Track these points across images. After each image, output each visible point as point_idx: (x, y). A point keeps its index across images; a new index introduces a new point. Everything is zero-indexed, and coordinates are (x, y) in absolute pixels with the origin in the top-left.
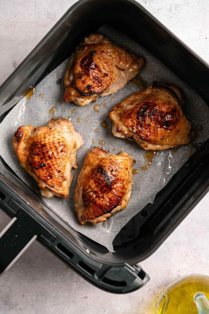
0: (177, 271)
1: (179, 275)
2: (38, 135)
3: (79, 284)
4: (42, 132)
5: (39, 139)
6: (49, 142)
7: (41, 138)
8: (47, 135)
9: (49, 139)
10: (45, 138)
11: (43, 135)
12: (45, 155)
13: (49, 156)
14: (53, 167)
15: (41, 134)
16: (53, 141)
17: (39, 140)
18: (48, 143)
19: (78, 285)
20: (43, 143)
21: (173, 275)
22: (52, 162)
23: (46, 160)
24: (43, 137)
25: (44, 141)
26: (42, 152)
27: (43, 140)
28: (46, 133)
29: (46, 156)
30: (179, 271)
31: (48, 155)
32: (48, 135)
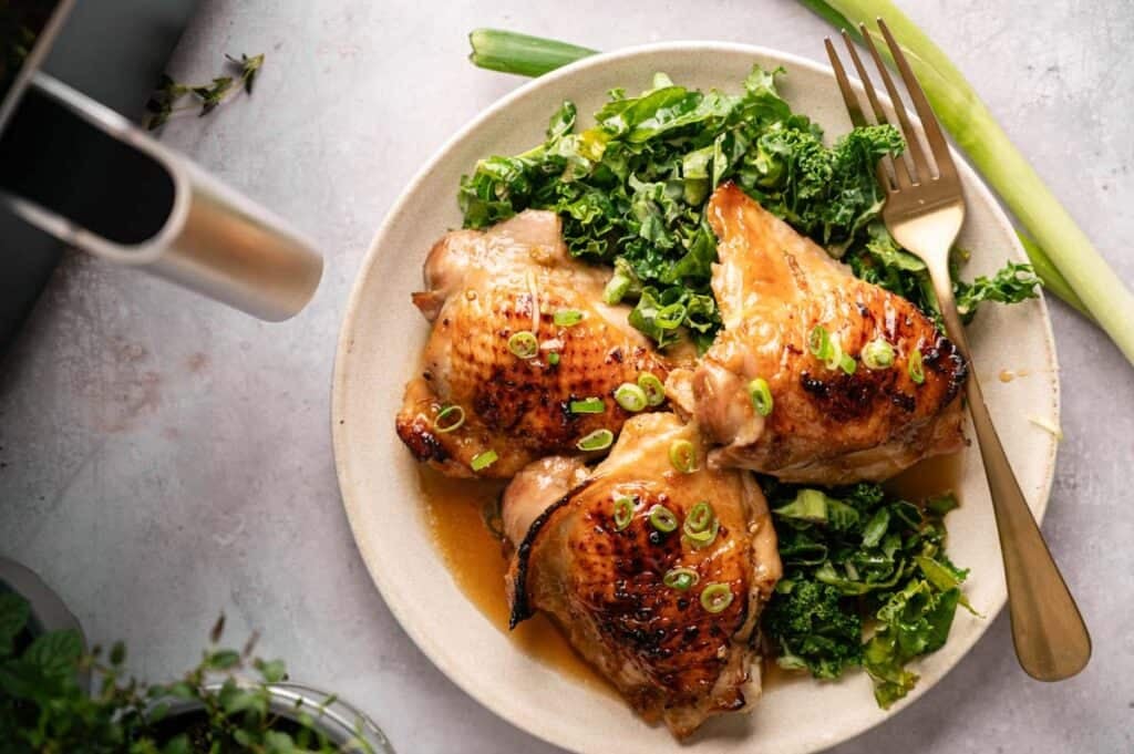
0: (1030, 77)
1: (1045, 70)
2: (453, 377)
3: (1085, 478)
4: (448, 361)
5: (466, 379)
6: (495, 350)
7: (468, 373)
8: (465, 348)
9: (483, 345)
10: (471, 359)
11: (458, 362)
12: (537, 384)
13: (546, 373)
14: (591, 375)
15: (454, 366)
16: (494, 332)
17: (474, 381)
18: (493, 357)
19: (1087, 485)
20: (487, 374)
21: (1047, 93)
22: (572, 370)
23: (557, 388)
24: (467, 365)
25: (481, 364)
26: (521, 389)
27: (475, 368)
28: (455, 346)
29: (540, 381)
30: (1030, 68)
31: (539, 372)
32: (465, 341)
